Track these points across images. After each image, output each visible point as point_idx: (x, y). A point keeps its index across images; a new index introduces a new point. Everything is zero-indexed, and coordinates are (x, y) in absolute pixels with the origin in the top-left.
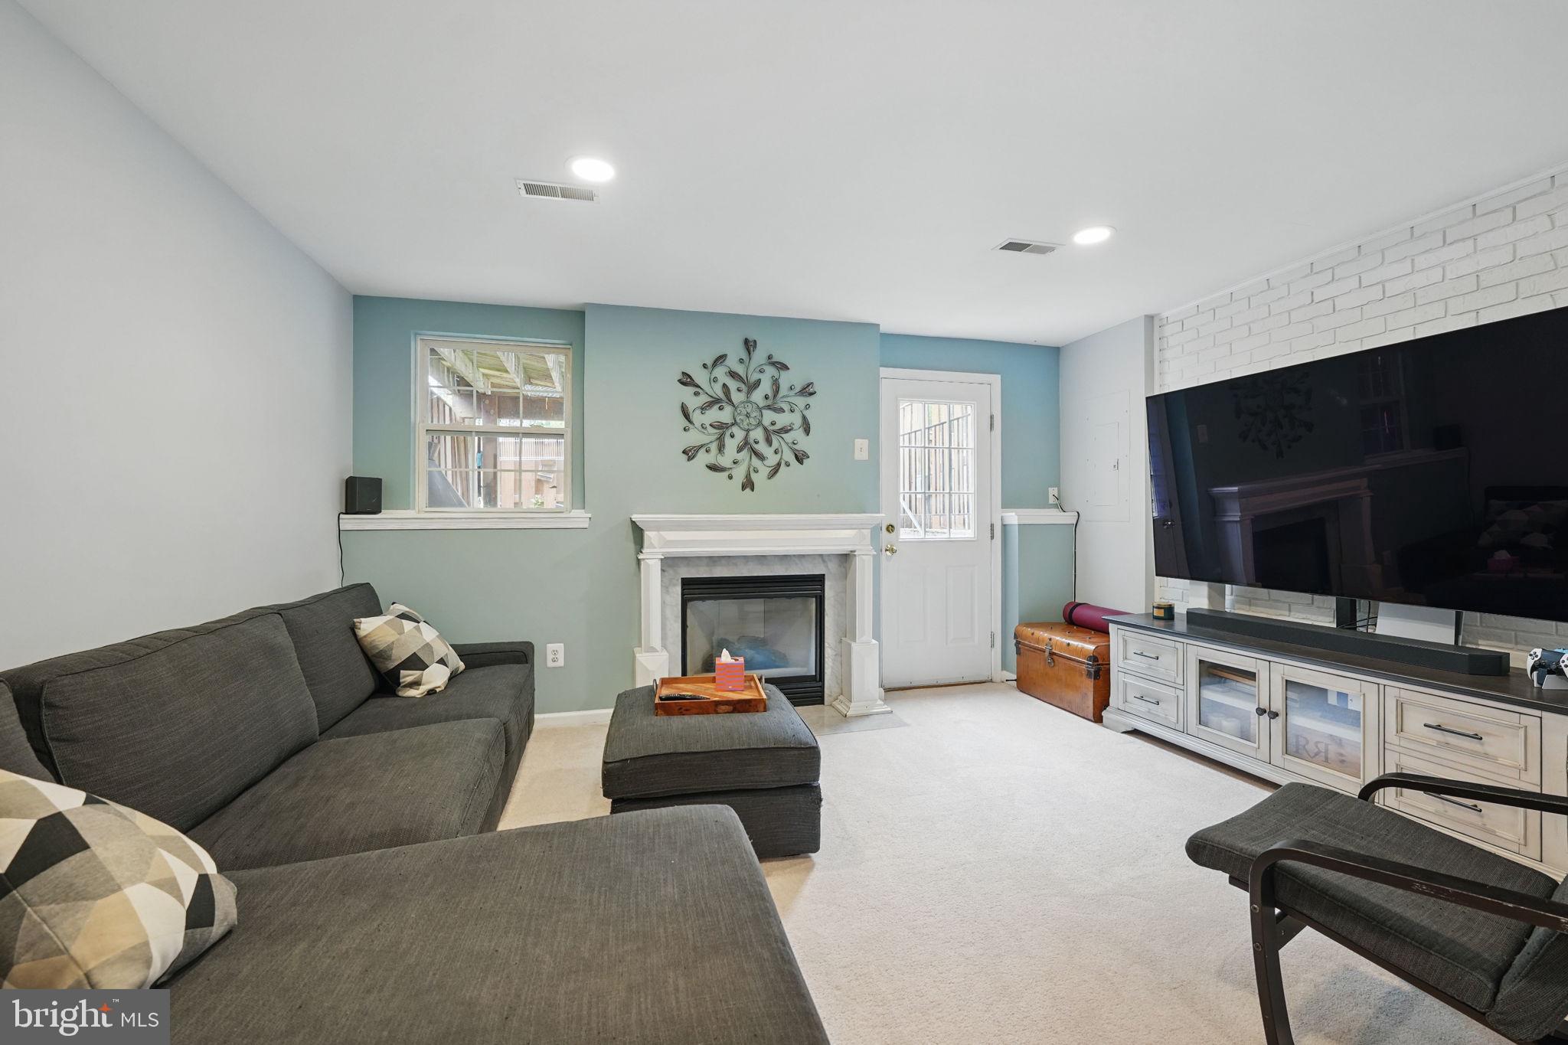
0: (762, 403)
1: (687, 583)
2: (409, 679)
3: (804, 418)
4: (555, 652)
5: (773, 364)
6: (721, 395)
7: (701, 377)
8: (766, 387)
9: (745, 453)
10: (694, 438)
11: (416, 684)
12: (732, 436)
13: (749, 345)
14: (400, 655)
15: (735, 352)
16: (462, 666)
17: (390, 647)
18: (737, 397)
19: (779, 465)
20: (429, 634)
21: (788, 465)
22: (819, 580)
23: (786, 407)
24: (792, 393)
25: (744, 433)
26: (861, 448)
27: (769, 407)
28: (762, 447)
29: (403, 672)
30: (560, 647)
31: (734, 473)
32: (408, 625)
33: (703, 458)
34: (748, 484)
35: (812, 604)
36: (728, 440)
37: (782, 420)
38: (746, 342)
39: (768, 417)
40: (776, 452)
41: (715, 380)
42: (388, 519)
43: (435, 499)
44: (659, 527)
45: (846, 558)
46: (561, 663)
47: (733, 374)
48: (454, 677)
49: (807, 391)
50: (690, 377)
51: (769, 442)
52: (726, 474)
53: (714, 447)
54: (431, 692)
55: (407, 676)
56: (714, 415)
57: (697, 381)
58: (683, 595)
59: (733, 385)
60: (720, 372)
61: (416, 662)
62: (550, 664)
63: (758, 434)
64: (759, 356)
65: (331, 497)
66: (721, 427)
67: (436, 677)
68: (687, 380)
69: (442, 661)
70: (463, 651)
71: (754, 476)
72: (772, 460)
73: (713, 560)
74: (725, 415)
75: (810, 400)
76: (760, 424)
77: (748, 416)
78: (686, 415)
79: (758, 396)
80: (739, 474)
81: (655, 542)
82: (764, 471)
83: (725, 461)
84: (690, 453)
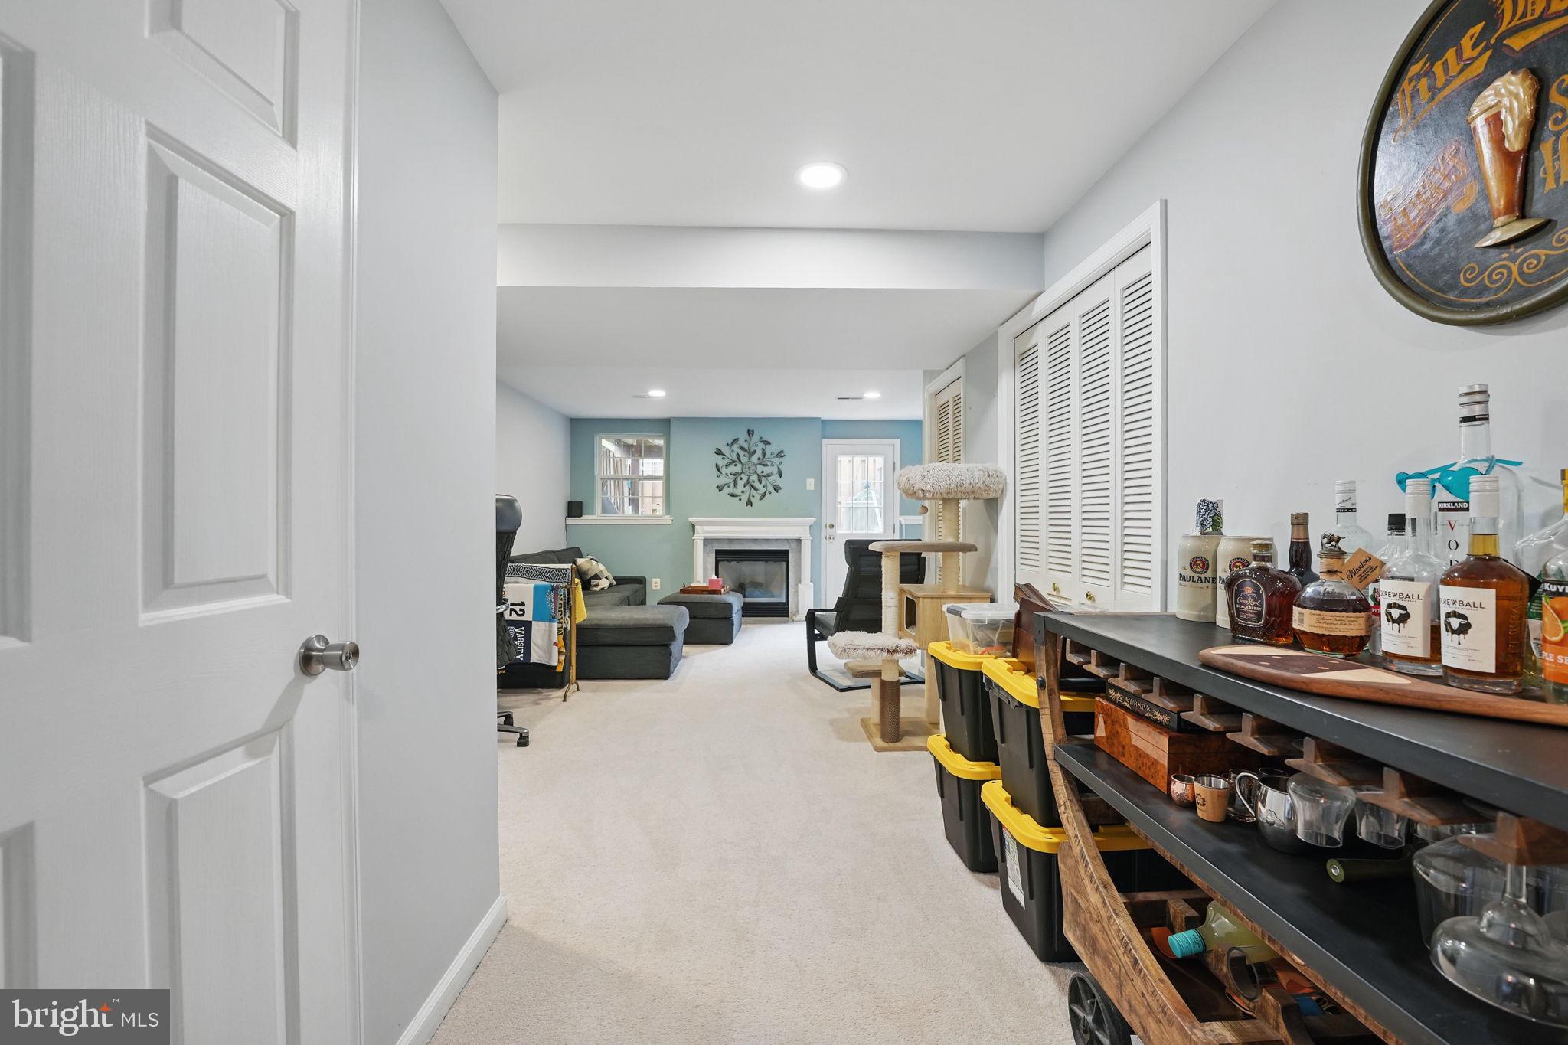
0: (756, 461)
1: (718, 552)
2: (594, 583)
3: (779, 469)
4: (656, 583)
5: (763, 442)
6: (736, 459)
7: (726, 450)
8: (759, 454)
9: (748, 487)
10: (722, 480)
11: (597, 585)
12: (741, 479)
13: (750, 433)
14: (591, 574)
15: (743, 437)
16: (615, 583)
17: (588, 570)
18: (743, 459)
19: (765, 493)
20: (602, 567)
21: (770, 493)
22: (787, 552)
23: (769, 463)
24: (772, 456)
25: (747, 477)
26: (810, 484)
27: (760, 464)
28: (757, 484)
29: (592, 580)
30: (658, 580)
31: (742, 497)
32: (594, 563)
33: (726, 490)
34: (749, 503)
35: (784, 563)
36: (739, 482)
37: (767, 470)
38: (749, 431)
39: (760, 468)
40: (764, 487)
41: (733, 451)
42: (585, 519)
43: (605, 510)
44: (702, 524)
45: (799, 541)
46: (659, 588)
47: (742, 448)
48: (611, 585)
49: (780, 455)
50: (720, 450)
51: (760, 482)
52: (738, 498)
53: (732, 485)
54: (603, 589)
55: (595, 582)
56: (733, 469)
57: (724, 452)
58: (716, 557)
59: (742, 453)
60: (735, 447)
61: (597, 577)
62: (654, 588)
63: (754, 478)
64: (755, 438)
65: (562, 510)
66: (735, 474)
67: (604, 583)
68: (719, 452)
69: (606, 578)
70: (615, 578)
71: (752, 499)
72: (762, 490)
73: (730, 541)
74: (738, 469)
75: (782, 459)
76: (755, 472)
77: (749, 468)
78: (718, 469)
79: (754, 459)
80: (745, 498)
81: (700, 531)
82: (758, 496)
83: (737, 492)
84: (720, 488)
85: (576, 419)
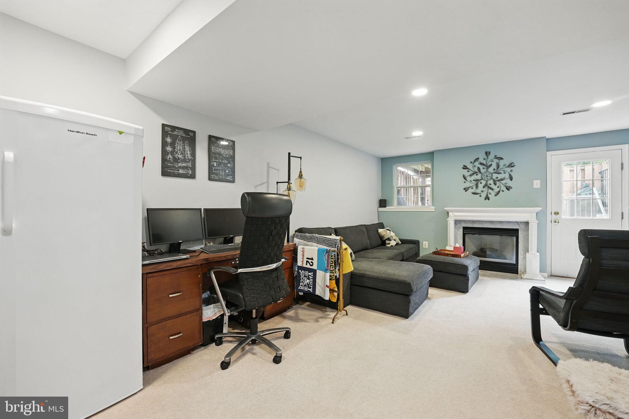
1: (465, 228)
2: (388, 243)
3: (510, 175)
4: (425, 244)
5: (497, 158)
6: (477, 171)
7: (470, 166)
8: (494, 166)
9: (486, 189)
10: (468, 185)
11: (389, 244)
12: (481, 183)
13: (488, 154)
14: (386, 237)
15: (482, 157)
16: (400, 243)
17: (384, 235)
18: (482, 171)
19: (499, 191)
20: (392, 234)
21: (503, 191)
22: (517, 231)
23: (502, 172)
24: (505, 167)
25: (485, 182)
26: (537, 184)
27: (495, 173)
28: (493, 186)
29: (386, 241)
30: (427, 243)
31: (482, 195)
32: (388, 231)
33: (470, 191)
34: (487, 198)
35: (515, 238)
36: (479, 185)
37: (500, 176)
38: (486, 153)
39: (495, 176)
40: (498, 187)
41: (475, 166)
42: (388, 209)
43: (399, 204)
44: (453, 211)
45: (527, 223)
46: (427, 247)
47: (481, 164)
48: (397, 244)
49: (511, 165)
50: (466, 166)
51: (495, 184)
52: (479, 195)
53: (474, 187)
54: (392, 246)
55: (387, 242)
56: (475, 177)
57: (468, 167)
58: (463, 232)
59: (481, 167)
60: (477, 164)
61: (389, 239)
62: (424, 247)
63: (491, 182)
64: (491, 156)
65: (376, 204)
66: (477, 180)
67: (393, 243)
68: (465, 167)
69: (394, 240)
70: (400, 240)
71: (489, 196)
72: (497, 190)
73: (473, 222)
74: (479, 177)
75: (512, 169)
76: (492, 178)
77: (487, 176)
78: (465, 178)
79: (491, 170)
80: (484, 195)
81: (452, 216)
82: (493, 193)
83: (478, 191)
84: (466, 189)
85: (384, 158)
